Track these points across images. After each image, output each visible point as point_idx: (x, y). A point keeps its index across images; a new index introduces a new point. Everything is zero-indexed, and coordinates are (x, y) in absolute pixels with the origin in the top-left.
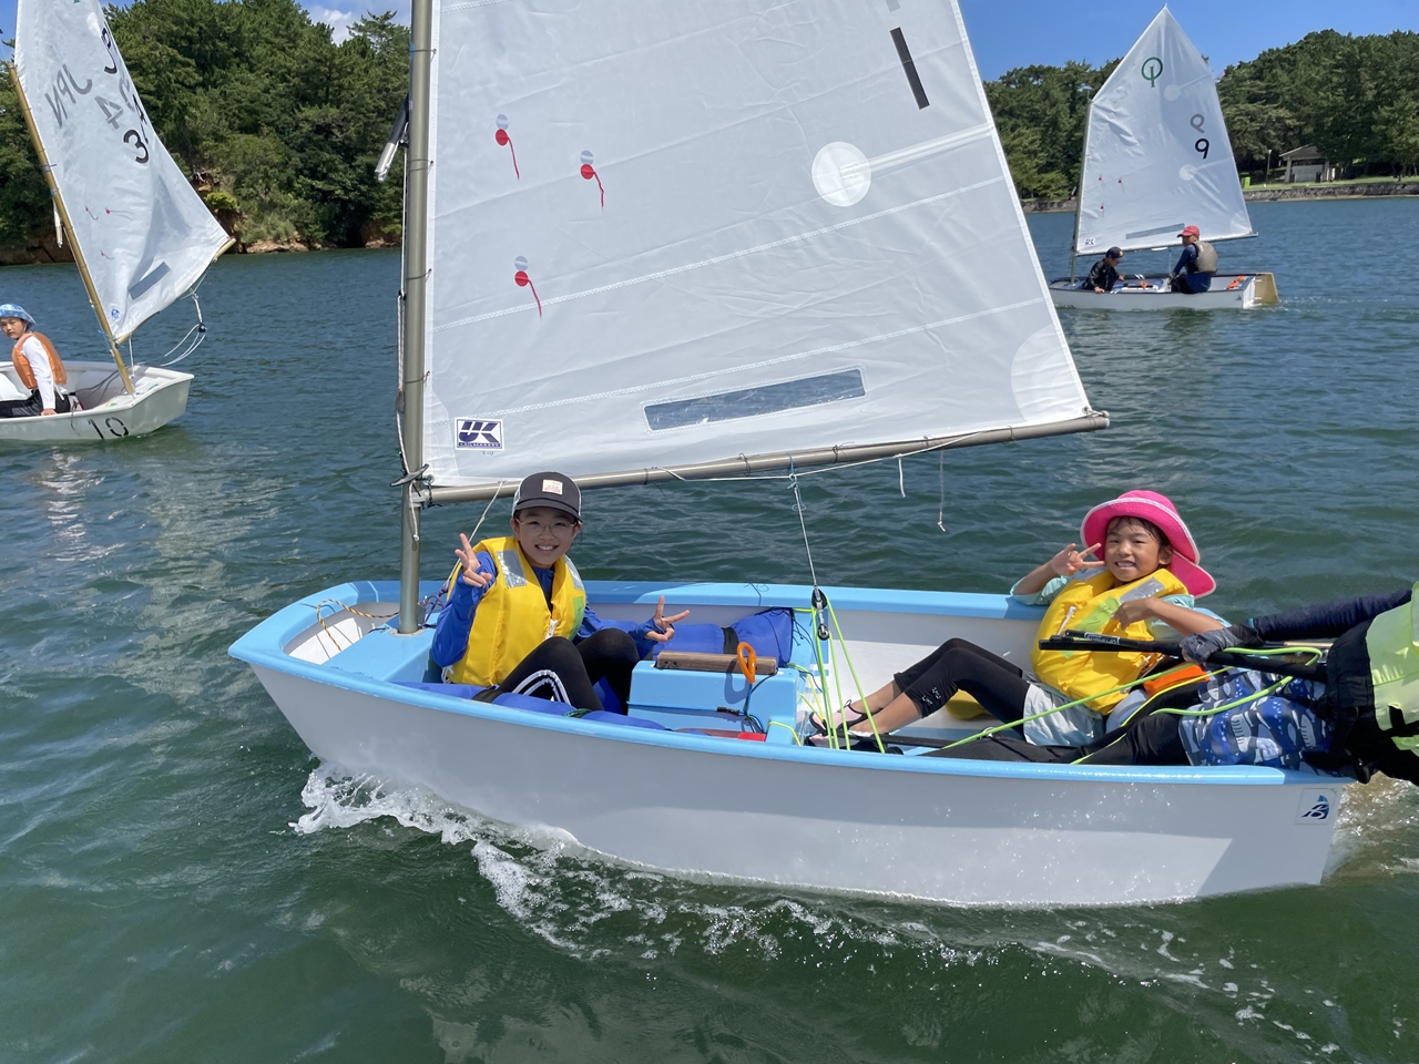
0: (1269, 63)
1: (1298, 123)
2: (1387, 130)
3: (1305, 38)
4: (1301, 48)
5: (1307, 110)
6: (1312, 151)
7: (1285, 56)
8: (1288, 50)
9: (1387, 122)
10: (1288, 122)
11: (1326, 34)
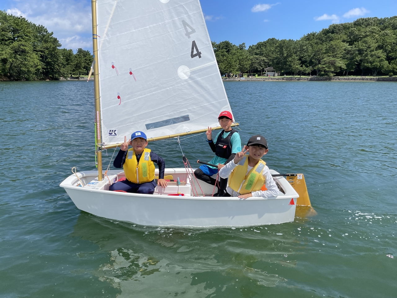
0: (260, 46)
1: (268, 61)
2: (291, 64)
3: (268, 40)
4: (267, 42)
5: (270, 58)
6: (272, 68)
7: (263, 44)
8: (264, 42)
9: (290, 62)
10: (266, 61)
11: (273, 39)
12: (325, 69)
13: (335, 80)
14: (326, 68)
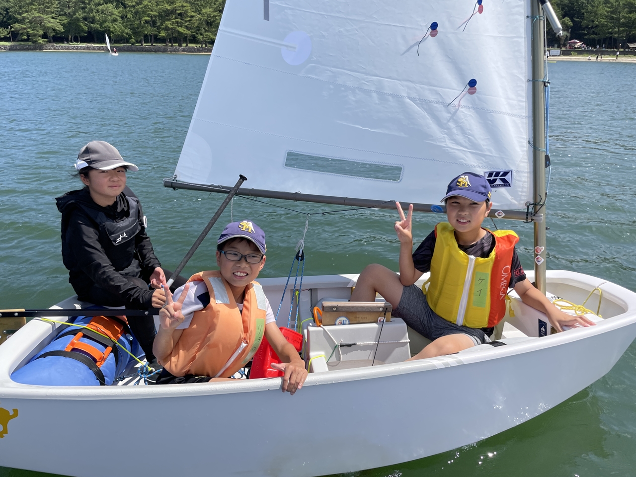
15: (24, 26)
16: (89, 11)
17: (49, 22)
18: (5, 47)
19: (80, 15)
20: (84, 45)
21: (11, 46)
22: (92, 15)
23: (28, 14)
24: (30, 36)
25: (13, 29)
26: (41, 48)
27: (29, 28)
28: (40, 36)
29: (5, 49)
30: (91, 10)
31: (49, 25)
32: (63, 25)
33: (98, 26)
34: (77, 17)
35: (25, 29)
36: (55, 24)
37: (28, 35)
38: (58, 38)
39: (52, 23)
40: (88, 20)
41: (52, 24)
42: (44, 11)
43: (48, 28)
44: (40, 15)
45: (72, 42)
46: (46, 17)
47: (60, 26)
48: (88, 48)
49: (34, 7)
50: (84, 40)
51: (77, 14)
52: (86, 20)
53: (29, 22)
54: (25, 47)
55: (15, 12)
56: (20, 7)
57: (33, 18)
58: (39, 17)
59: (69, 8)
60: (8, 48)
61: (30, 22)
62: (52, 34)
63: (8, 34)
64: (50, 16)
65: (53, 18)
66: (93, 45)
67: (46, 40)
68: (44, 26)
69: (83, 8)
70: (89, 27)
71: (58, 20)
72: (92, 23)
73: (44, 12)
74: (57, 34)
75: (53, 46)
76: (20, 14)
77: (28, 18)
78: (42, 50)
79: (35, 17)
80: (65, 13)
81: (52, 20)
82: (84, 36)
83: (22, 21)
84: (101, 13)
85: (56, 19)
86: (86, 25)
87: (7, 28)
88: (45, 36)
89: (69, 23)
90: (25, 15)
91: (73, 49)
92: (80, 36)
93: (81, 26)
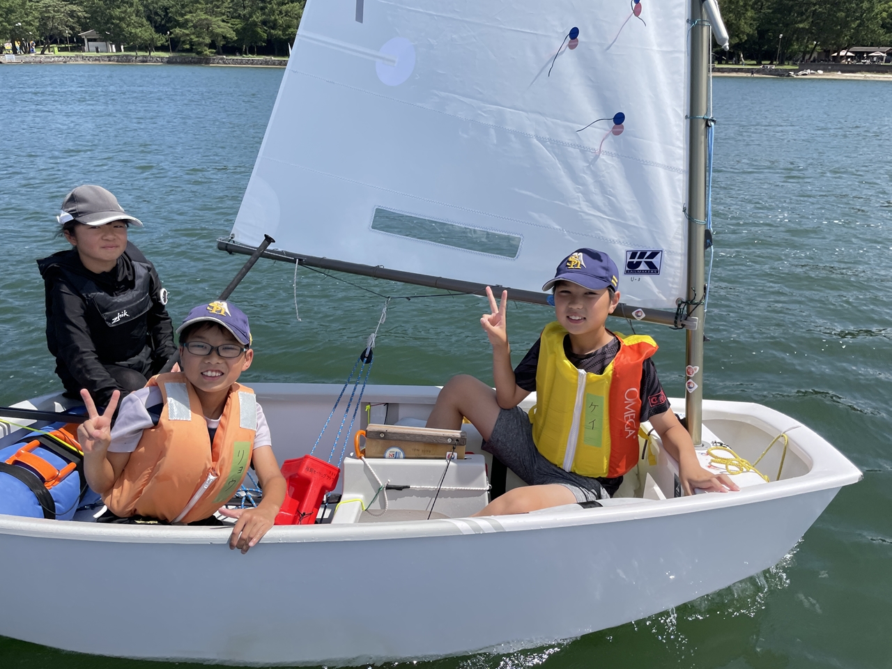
12: (191, 39)
13: (218, 63)
14: (192, 37)
15: (187, 32)
16: (270, 12)
17: (219, 27)
18: (162, 58)
19: (258, 17)
20: (262, 58)
21: (169, 58)
22: (273, 18)
23: (193, 16)
24: (193, 45)
25: (172, 36)
26: (205, 61)
27: (193, 34)
28: (206, 45)
29: (162, 62)
30: (272, 11)
31: (219, 31)
32: (236, 31)
33: (280, 33)
34: (254, 21)
35: (187, 35)
36: (225, 29)
37: (192, 44)
38: (229, 48)
39: (222, 28)
40: (268, 25)
41: (222, 30)
42: (213, 11)
43: (217, 35)
44: (209, 17)
45: (246, 54)
46: (214, 19)
47: (232, 32)
48: (267, 63)
49: (200, 6)
50: (261, 51)
51: (254, 16)
52: (265, 25)
53: (192, 26)
54: (187, 60)
55: (176, 12)
56: (183, 6)
57: (198, 21)
58: (206, 19)
59: (244, 7)
60: (166, 60)
61: (195, 26)
62: (222, 43)
63: (167, 41)
64: (220, 18)
65: (223, 21)
66: (273, 58)
67: (214, 51)
68: (211, 31)
69: (262, 9)
70: (269, 35)
71: (229, 25)
72: (273, 29)
73: (213, 13)
74: (228, 42)
75: (222, 59)
76: (182, 15)
77: (192, 21)
78: (209, 63)
79: (200, 20)
80: (240, 14)
81: (223, 24)
82: (262, 46)
83: (183, 25)
84: (285, 16)
85: (228, 23)
86: (265, 31)
87: (166, 34)
88: (212, 45)
89: (244, 29)
90: (188, 17)
91: (247, 63)
92: (257, 46)
93: (258, 33)
